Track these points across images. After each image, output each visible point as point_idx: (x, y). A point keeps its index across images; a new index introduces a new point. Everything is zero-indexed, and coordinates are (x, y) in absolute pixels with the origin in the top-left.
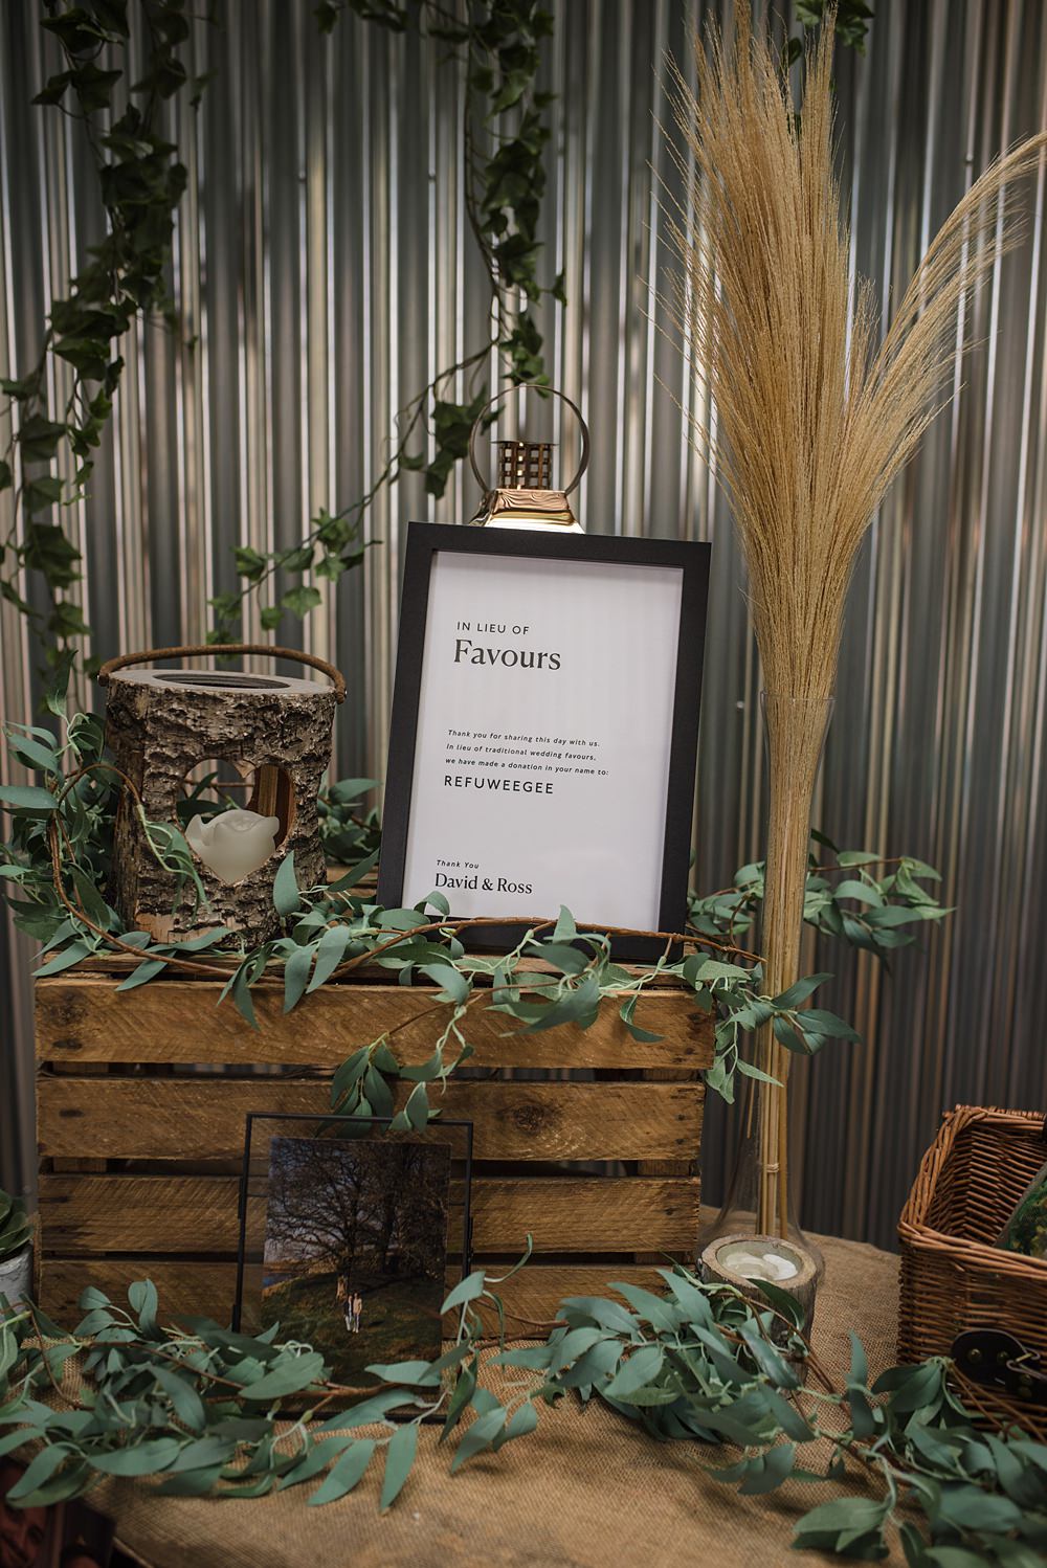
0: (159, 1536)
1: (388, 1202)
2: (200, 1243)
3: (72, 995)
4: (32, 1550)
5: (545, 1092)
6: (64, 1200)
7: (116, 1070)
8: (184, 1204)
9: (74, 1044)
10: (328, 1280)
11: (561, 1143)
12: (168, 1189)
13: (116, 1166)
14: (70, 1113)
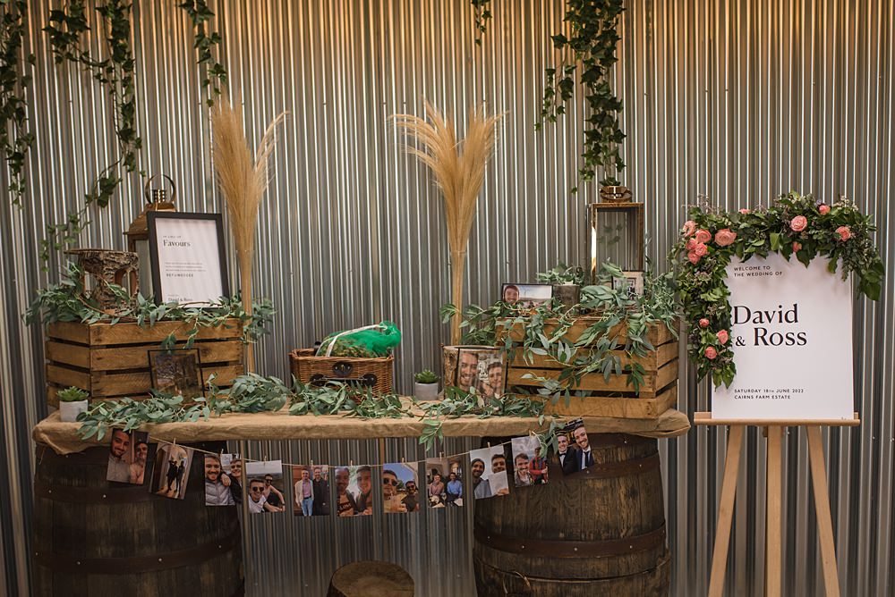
0: (161, 431)
1: (183, 368)
2: (131, 391)
3: (99, 327)
4: (125, 448)
5: (208, 345)
6: (98, 382)
7: (108, 346)
8: (127, 381)
9: (100, 340)
10: (172, 387)
11: (212, 358)
12: (123, 377)
13: (109, 372)
14: (99, 359)
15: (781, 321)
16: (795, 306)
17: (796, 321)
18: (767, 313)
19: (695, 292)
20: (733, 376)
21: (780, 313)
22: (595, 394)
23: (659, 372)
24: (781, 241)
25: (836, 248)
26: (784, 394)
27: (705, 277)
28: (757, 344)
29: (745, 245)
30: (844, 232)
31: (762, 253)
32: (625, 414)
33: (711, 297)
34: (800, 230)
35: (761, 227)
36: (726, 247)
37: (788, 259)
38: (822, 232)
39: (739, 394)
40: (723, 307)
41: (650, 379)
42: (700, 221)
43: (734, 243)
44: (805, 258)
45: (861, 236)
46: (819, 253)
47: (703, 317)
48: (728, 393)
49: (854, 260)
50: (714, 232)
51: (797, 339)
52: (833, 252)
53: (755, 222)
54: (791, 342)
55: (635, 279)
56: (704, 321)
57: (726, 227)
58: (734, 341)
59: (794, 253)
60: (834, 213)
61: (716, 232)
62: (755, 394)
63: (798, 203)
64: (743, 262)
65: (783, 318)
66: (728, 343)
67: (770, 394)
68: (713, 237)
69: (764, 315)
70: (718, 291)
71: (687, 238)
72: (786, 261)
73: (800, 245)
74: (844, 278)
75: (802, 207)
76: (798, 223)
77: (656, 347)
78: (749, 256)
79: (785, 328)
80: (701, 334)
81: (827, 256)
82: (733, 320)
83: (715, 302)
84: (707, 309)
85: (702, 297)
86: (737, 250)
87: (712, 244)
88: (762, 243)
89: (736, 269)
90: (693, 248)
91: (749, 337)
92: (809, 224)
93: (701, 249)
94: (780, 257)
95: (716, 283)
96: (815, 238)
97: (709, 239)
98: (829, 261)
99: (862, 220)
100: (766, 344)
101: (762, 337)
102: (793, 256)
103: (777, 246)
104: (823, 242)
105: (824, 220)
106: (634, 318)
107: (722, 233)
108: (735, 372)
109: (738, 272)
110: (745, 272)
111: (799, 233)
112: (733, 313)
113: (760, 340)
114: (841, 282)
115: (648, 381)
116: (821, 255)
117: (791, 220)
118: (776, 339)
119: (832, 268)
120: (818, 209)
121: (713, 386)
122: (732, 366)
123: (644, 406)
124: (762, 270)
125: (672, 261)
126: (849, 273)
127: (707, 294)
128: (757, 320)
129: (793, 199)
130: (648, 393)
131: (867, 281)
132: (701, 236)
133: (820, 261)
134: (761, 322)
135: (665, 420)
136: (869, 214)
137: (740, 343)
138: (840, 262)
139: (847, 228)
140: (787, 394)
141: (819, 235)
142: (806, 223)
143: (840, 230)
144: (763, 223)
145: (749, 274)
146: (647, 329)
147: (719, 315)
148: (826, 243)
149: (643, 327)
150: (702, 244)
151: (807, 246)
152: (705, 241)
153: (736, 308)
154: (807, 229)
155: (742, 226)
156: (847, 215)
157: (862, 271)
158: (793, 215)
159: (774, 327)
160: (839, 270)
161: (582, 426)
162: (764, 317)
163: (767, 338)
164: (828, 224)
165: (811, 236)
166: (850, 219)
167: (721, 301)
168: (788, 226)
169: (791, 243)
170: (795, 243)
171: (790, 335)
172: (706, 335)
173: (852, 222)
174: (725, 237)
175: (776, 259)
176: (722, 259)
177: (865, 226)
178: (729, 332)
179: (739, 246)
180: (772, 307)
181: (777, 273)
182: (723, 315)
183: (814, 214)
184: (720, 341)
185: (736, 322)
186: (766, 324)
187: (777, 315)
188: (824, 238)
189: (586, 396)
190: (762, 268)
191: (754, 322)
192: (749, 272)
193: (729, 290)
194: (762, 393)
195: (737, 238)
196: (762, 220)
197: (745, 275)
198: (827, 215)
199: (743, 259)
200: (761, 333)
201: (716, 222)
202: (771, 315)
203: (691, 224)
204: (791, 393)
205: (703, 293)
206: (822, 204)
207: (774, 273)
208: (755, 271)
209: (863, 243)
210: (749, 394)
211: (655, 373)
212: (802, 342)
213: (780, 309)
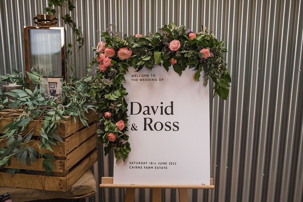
15: (162, 114)
16: (172, 103)
17: (172, 113)
18: (152, 107)
19: (103, 92)
20: (128, 153)
21: (162, 107)
22: (23, 171)
23: (68, 157)
24: (162, 58)
25: (200, 63)
26: (163, 166)
27: (109, 82)
28: (145, 129)
29: (138, 59)
30: (206, 52)
31: (150, 65)
32: (44, 187)
33: (113, 97)
34: (175, 50)
35: (149, 47)
36: (125, 61)
37: (167, 70)
38: (191, 52)
39: (132, 165)
40: (120, 105)
41: (61, 162)
42: (108, 42)
43: (131, 58)
44: (179, 70)
45: (217, 56)
46: (188, 66)
47: (107, 111)
48: (125, 164)
49: (212, 72)
50: (117, 50)
51: (172, 127)
52: (198, 66)
53: (144, 43)
54: (168, 129)
55: (56, 83)
56: (108, 114)
57: (125, 46)
58: (130, 127)
59: (172, 66)
60: (199, 39)
61: (118, 50)
62: (143, 166)
63: (175, 31)
64: (137, 71)
65: (163, 111)
66: (125, 129)
67: (154, 166)
68: (116, 53)
69: (151, 109)
70: (118, 92)
71: (98, 54)
72: (166, 71)
73: (176, 60)
74: (205, 85)
75: (177, 33)
76: (174, 45)
77: (64, 139)
78: (140, 68)
79: (164, 119)
80: (105, 124)
81: (193, 68)
82: (129, 113)
83: (116, 101)
84: (110, 105)
85: (106, 96)
86: (133, 63)
87: (115, 58)
88: (148, 58)
89: (133, 76)
90: (102, 61)
91: (140, 125)
92: (182, 46)
93: (107, 61)
94: (162, 69)
95: (117, 86)
96: (185, 56)
97: (113, 55)
98: (194, 72)
99: (218, 44)
100: (151, 129)
101: (149, 125)
102: (171, 68)
103: (159, 61)
104: (191, 59)
105: (192, 43)
106: (49, 116)
107: (122, 51)
108: (130, 149)
109: (134, 78)
110: (139, 78)
111: (175, 52)
112: (129, 108)
113: (147, 126)
114: (203, 87)
115: (59, 164)
116: (190, 68)
117: (169, 43)
118: (159, 126)
119: (196, 77)
120: (188, 35)
121: (115, 159)
122: (128, 145)
123: (57, 182)
124: (150, 77)
125: (88, 70)
126: (208, 81)
127: (110, 95)
128: (146, 112)
129: (171, 28)
130: (61, 173)
131: (220, 87)
132: (108, 53)
133: (189, 72)
134: (149, 114)
135: (77, 188)
136: (223, 40)
137: (134, 128)
138: (202, 73)
139: (207, 50)
140: (165, 166)
141: (189, 54)
142: (180, 45)
143: (203, 51)
144: (150, 45)
145: (141, 80)
146: (56, 126)
147: (117, 110)
148: (193, 60)
149: (53, 124)
150: (107, 58)
151: (180, 62)
152: (111, 56)
153: (132, 103)
154: (180, 50)
155: (134, 46)
156: (208, 41)
157: (217, 79)
158: (171, 39)
159: (157, 118)
160: (201, 79)
161: (9, 198)
162: (151, 111)
163: (152, 125)
164: (195, 46)
165: (183, 54)
166: (210, 43)
167: (118, 100)
168: (167, 47)
169: (169, 59)
170: (173, 59)
171: (168, 124)
172: (109, 124)
173: (211, 46)
174: (124, 53)
175: (159, 70)
176: (121, 69)
177: (219, 49)
178: (126, 121)
179: (134, 60)
180: (155, 103)
181: (160, 80)
182: (120, 110)
183: (185, 39)
184: (118, 129)
185: (132, 113)
186: (152, 116)
187: (159, 109)
188: (192, 56)
189: (16, 173)
190: (150, 76)
191: (144, 113)
192: (141, 78)
193: (126, 91)
194: (148, 165)
195: (133, 54)
196: (149, 42)
197: (139, 80)
198: (194, 40)
199: (137, 69)
200: (148, 121)
201: (118, 43)
202: (155, 108)
203: (102, 44)
204: (168, 165)
205: (108, 93)
206: (191, 32)
207: (158, 80)
208: (145, 78)
209: (218, 60)
210: (139, 165)
211: (65, 158)
212: (176, 129)
213: (162, 105)
